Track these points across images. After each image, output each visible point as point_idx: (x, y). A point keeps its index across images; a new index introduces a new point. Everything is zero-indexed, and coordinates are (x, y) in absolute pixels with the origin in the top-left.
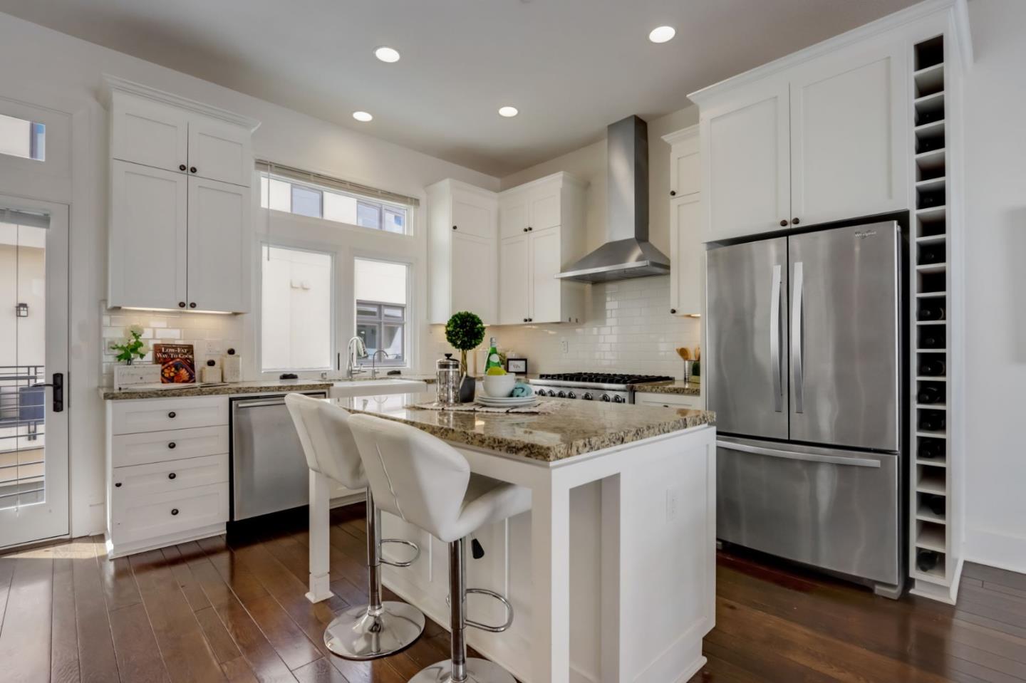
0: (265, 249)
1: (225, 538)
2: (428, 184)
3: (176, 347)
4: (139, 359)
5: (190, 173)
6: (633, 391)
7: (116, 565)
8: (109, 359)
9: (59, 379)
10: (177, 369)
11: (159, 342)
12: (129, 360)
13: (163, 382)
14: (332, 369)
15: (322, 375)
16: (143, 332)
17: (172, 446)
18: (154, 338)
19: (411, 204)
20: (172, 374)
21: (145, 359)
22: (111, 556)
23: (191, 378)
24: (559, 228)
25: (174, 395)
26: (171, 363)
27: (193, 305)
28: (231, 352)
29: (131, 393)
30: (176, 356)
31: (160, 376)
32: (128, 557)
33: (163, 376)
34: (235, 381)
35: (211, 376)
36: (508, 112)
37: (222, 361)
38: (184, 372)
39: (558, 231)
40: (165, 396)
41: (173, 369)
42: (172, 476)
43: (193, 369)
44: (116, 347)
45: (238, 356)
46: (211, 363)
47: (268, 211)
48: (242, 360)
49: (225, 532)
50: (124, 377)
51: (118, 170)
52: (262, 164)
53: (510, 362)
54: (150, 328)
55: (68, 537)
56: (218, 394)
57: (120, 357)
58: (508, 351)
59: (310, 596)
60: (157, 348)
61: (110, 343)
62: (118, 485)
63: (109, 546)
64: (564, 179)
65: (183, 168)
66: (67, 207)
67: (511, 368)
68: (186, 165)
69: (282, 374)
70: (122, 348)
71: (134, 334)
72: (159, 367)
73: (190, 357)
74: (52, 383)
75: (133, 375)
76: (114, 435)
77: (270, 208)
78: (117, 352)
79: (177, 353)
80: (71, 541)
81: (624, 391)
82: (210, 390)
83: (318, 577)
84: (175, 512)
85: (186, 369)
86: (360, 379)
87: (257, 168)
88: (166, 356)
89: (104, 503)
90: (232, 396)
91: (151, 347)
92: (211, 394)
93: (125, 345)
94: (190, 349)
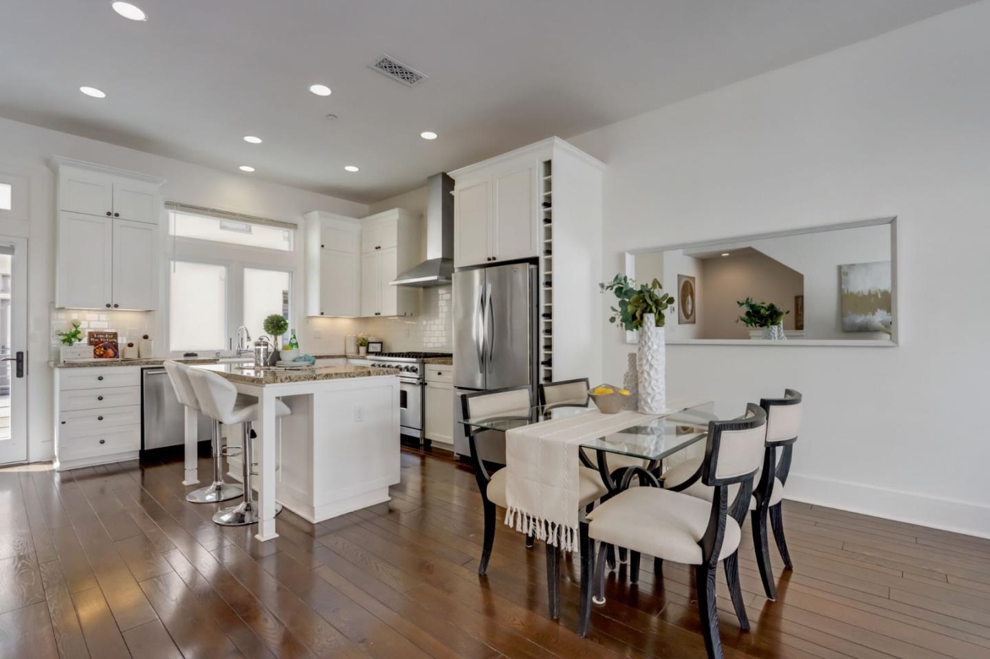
0: (172, 263)
1: (138, 462)
2: (305, 212)
3: (104, 334)
4: (77, 342)
5: (114, 217)
6: (424, 363)
7: (61, 476)
8: (56, 342)
9: (21, 355)
10: (105, 349)
11: (92, 331)
12: (71, 343)
13: (95, 358)
14: (226, 349)
15: (217, 354)
16: (80, 324)
17: (100, 398)
18: (89, 328)
19: (290, 228)
20: (102, 353)
21: (82, 342)
22: (57, 470)
23: (116, 355)
24: (396, 248)
25: (102, 365)
26: (101, 345)
27: (116, 306)
28: (146, 337)
29: (72, 364)
30: (104, 340)
31: (93, 353)
32: (70, 470)
33: (95, 353)
34: (149, 357)
35: (131, 354)
36: (352, 169)
37: (139, 343)
38: (110, 351)
39: (395, 250)
40: (96, 366)
41: (102, 349)
42: (100, 418)
43: (117, 349)
44: (61, 334)
45: (151, 340)
46: (131, 345)
47: (174, 237)
48: (153, 343)
49: (138, 458)
50: (67, 353)
51: (63, 218)
52: (170, 205)
53: (370, 345)
54: (85, 320)
55: (26, 462)
56: (132, 365)
57: (64, 341)
58: (370, 336)
59: (185, 483)
60: (91, 335)
61: (57, 331)
62: (63, 423)
63: (56, 465)
64: (399, 212)
65: (109, 214)
66: (26, 240)
67: (371, 349)
68: (111, 212)
69: (185, 353)
70: (66, 335)
71: (74, 326)
72: (92, 348)
73: (115, 340)
74: (16, 358)
75: (73, 352)
76: (61, 391)
77: (177, 234)
78: (62, 337)
79: (105, 338)
80: (28, 464)
81: (415, 363)
82: (128, 362)
83: (189, 470)
84: (102, 442)
85: (113, 350)
86: (246, 357)
87: (166, 208)
88: (97, 340)
89: (52, 440)
90: (143, 366)
91: (87, 334)
92: (128, 365)
93: (68, 333)
94: (115, 335)
